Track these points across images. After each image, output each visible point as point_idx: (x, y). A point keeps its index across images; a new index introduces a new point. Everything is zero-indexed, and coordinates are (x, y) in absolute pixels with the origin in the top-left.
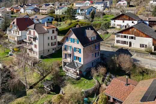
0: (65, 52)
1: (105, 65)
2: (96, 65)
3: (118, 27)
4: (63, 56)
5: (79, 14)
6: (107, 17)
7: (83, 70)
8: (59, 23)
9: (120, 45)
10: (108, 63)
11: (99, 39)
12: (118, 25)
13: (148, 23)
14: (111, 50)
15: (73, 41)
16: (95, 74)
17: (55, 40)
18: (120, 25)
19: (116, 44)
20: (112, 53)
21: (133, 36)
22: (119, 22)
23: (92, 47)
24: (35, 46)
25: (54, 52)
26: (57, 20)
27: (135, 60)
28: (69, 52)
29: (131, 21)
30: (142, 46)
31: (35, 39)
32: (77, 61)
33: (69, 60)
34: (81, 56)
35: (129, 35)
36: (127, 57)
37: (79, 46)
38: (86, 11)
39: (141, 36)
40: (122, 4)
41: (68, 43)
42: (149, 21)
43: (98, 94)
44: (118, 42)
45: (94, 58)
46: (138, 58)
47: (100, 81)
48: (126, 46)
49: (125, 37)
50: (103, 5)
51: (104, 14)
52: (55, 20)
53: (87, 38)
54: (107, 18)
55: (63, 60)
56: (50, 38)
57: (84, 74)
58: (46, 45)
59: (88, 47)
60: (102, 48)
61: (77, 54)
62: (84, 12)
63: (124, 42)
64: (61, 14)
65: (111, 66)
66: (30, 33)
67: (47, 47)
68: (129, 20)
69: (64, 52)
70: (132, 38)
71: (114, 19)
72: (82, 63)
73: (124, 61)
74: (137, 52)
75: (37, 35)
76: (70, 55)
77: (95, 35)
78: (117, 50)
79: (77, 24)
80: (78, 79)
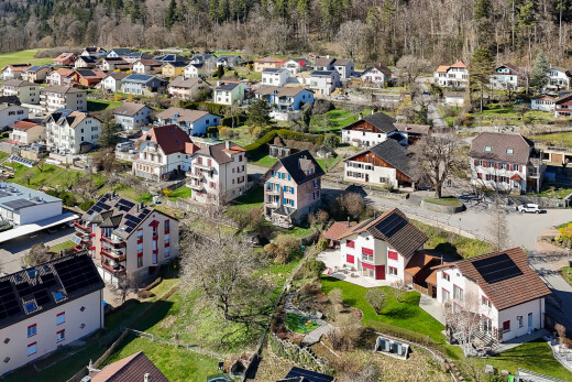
0: (270, 193)
1: (327, 209)
2: (314, 209)
3: (355, 144)
4: (266, 198)
5: (276, 106)
6: (338, 115)
7: (297, 217)
8: (235, 130)
9: (353, 179)
10: (331, 206)
11: (319, 171)
12: (354, 140)
13: (406, 136)
14: (338, 187)
15: (283, 176)
16: (313, 221)
17: (243, 174)
18: (359, 141)
19: (347, 178)
20: (337, 193)
21: (371, 164)
22: (355, 134)
23: (309, 184)
24: (212, 185)
25: (241, 193)
26: (228, 123)
27: (367, 201)
28: (275, 192)
29: (377, 134)
30: (383, 180)
31: (212, 173)
32: (289, 205)
33: (275, 204)
34: (294, 197)
35: (365, 164)
36: (356, 197)
37: (292, 183)
38: (292, 100)
39: (382, 166)
40: (373, 79)
41: (273, 180)
42: (409, 134)
43: (316, 242)
44: (349, 174)
45: (313, 201)
46: (373, 199)
47: (320, 229)
48: (360, 181)
49: (360, 166)
50: (329, 80)
51: (332, 107)
52: (224, 125)
53: (302, 172)
54: (338, 119)
55: (266, 205)
56: (236, 170)
57: (299, 222)
58: (229, 181)
59: (304, 185)
60: (324, 185)
61: (287, 195)
62: (287, 104)
63: (358, 175)
64: (230, 103)
65: (335, 210)
66: (200, 161)
67: (231, 186)
68: (374, 131)
69: (267, 193)
70: (369, 168)
71: (349, 128)
72: (296, 207)
73: (352, 202)
74: (374, 189)
75: (215, 165)
76: (277, 198)
77: (313, 167)
78: (346, 187)
79: (276, 135)
80: (291, 229)
